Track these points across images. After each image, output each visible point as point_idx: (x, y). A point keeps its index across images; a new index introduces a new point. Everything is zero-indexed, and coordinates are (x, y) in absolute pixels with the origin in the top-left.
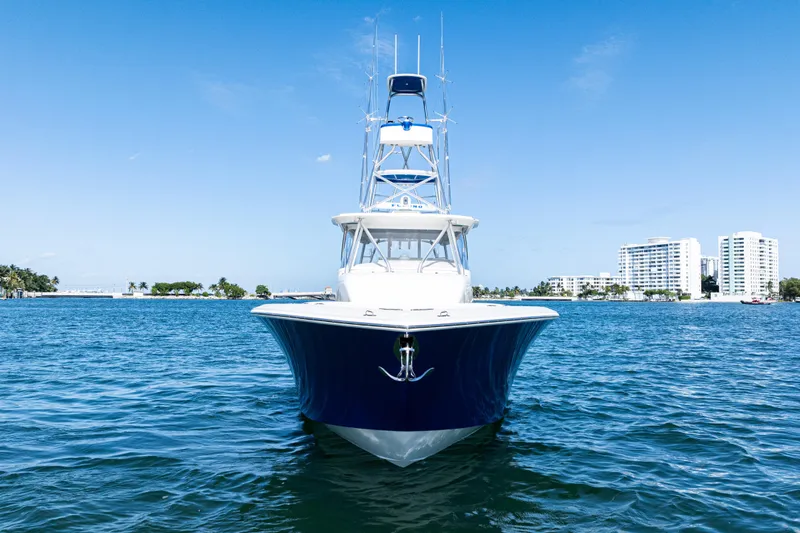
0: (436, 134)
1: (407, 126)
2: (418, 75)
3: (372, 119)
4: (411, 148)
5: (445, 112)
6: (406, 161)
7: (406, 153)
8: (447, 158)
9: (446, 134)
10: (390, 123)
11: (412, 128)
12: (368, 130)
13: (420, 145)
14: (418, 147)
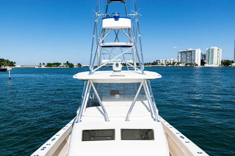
0: (133, 21)
1: (116, 18)
3: (99, 15)
5: (136, 11)
6: (117, 35)
7: (117, 33)
8: (140, 35)
9: (138, 22)
10: (108, 17)
11: (120, 19)
12: (97, 21)
13: (124, 29)
14: (123, 29)
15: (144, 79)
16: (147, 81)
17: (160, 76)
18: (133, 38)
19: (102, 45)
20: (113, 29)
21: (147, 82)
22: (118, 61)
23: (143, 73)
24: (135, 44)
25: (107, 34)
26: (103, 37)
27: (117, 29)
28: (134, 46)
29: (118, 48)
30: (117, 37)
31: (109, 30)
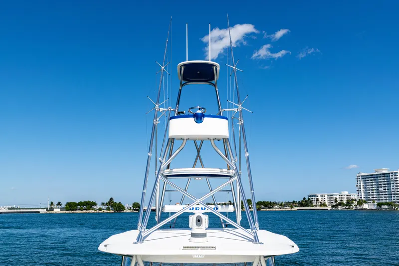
0: (232, 124)
1: (199, 118)
2: (210, 62)
3: (161, 110)
4: (202, 141)
5: (239, 102)
6: (198, 151)
8: (248, 154)
9: (243, 125)
10: (180, 115)
11: (206, 119)
12: (157, 122)
13: (214, 139)
14: (212, 141)
15: (260, 256)
16: (266, 258)
17: (296, 249)
18: (233, 158)
19: (167, 172)
20: (191, 140)
21: (266, 261)
22: (200, 209)
23: (256, 241)
24: (238, 173)
25: (178, 151)
26: (169, 158)
27: (199, 140)
28: (236, 178)
29: (200, 178)
30: (198, 155)
31: (182, 141)
